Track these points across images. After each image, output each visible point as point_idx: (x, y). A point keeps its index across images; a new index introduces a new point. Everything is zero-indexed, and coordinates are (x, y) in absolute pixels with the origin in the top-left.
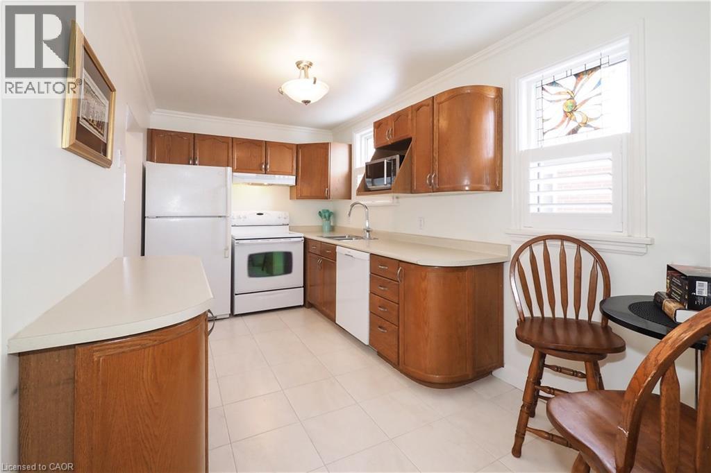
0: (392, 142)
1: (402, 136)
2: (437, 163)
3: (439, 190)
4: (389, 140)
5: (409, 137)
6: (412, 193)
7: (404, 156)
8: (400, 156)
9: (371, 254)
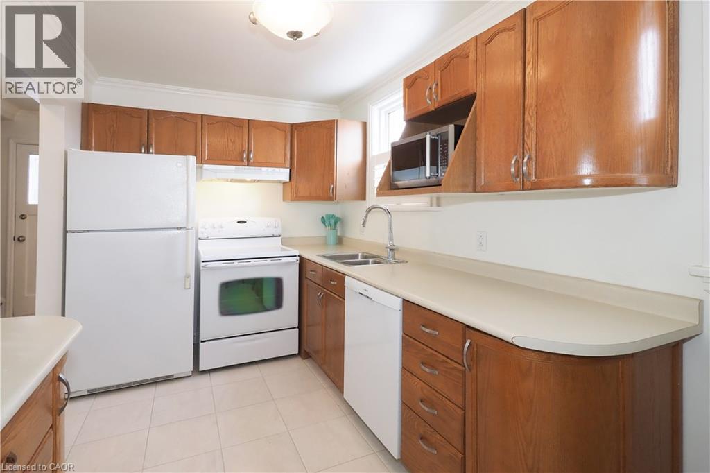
0: (437, 106)
1: (456, 92)
2: (533, 135)
3: (536, 186)
4: (431, 103)
5: (471, 91)
6: (475, 191)
7: (463, 126)
8: (456, 127)
9: (404, 300)
